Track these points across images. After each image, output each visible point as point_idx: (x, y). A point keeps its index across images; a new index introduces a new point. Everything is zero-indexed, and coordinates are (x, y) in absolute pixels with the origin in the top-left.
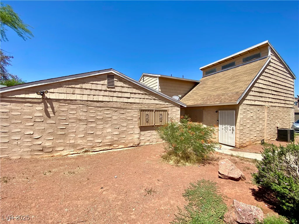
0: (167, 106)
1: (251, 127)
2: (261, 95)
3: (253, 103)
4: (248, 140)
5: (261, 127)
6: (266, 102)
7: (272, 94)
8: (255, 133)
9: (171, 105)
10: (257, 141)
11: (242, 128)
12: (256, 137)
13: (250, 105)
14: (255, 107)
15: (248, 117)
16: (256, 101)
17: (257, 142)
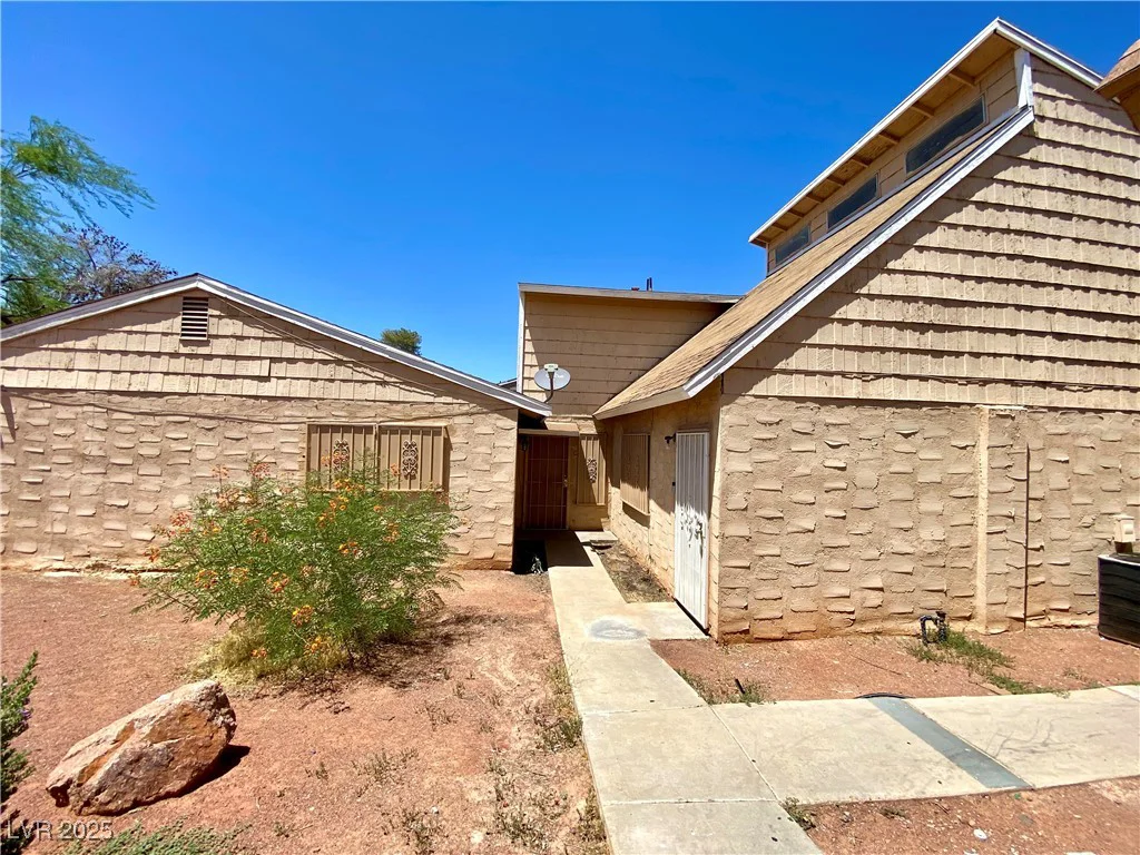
0: (443, 409)
1: (835, 531)
2: (930, 340)
3: (853, 390)
4: (800, 602)
5: (931, 532)
6: (985, 382)
7: (1060, 336)
8: (878, 566)
9: (465, 408)
10: (890, 617)
11: (746, 532)
12: (881, 589)
13: (823, 402)
14: (868, 411)
15: (802, 470)
16: (878, 376)
17: (890, 625)
